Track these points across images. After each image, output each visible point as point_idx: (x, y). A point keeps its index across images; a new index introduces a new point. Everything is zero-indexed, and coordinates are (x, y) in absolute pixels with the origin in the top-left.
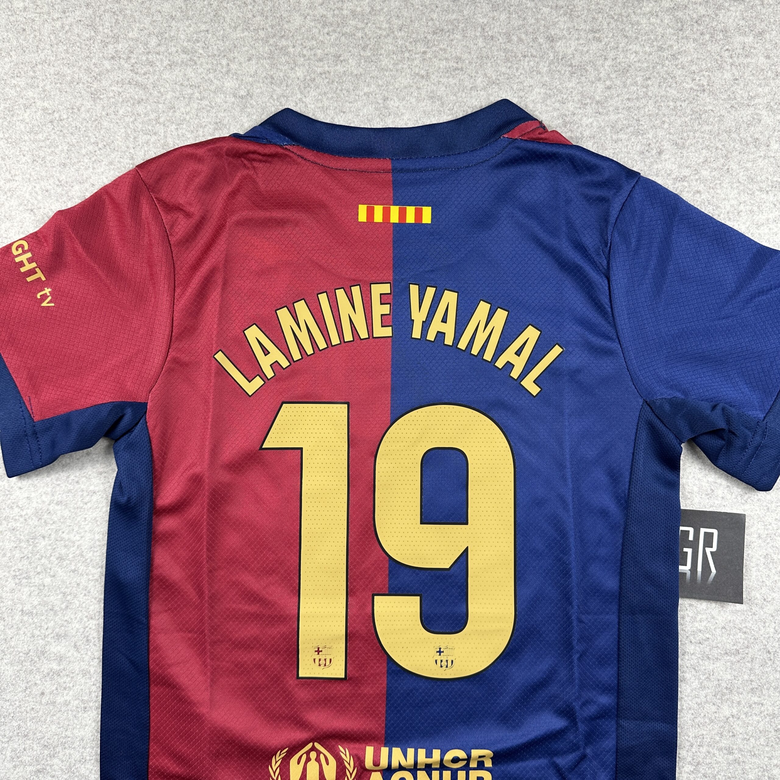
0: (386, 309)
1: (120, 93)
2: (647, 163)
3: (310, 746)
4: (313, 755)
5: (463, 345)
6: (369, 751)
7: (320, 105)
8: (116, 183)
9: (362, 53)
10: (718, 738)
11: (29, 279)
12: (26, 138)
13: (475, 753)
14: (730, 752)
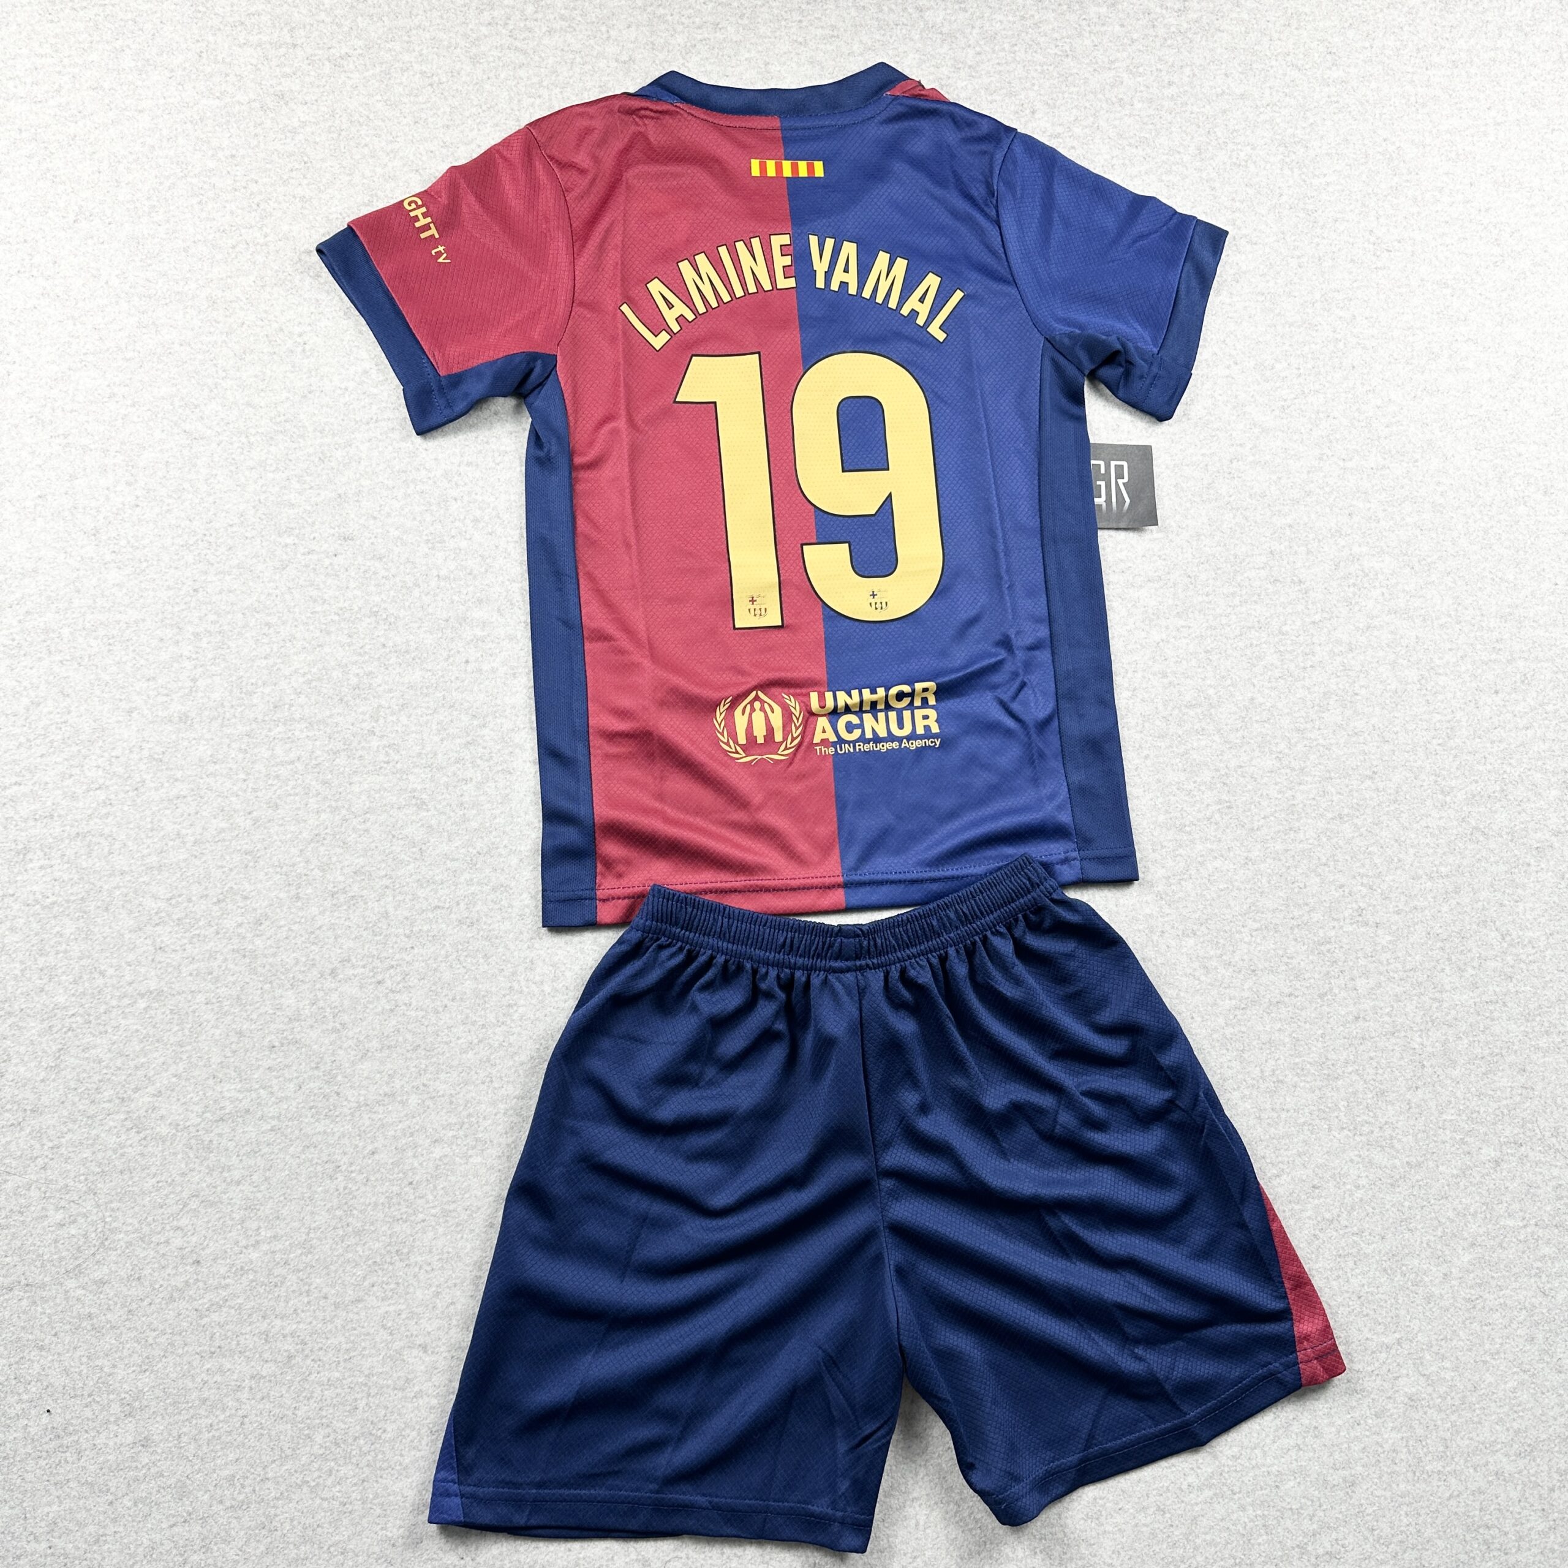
0: (787, 261)
1: (499, 58)
2: (1023, 120)
3: (753, 694)
4: (757, 705)
5: (867, 294)
6: (814, 697)
7: (703, 69)
8: (507, 142)
9: (740, 21)
10: (1151, 663)
11: (423, 236)
12: (406, 100)
13: (919, 686)
14: (1165, 675)
